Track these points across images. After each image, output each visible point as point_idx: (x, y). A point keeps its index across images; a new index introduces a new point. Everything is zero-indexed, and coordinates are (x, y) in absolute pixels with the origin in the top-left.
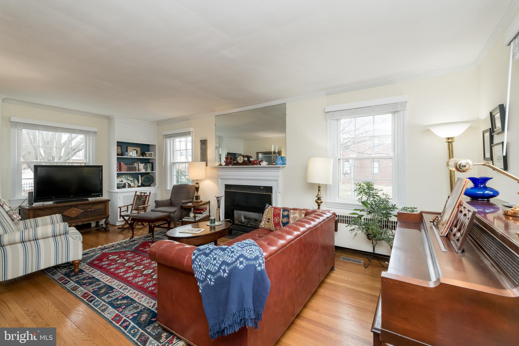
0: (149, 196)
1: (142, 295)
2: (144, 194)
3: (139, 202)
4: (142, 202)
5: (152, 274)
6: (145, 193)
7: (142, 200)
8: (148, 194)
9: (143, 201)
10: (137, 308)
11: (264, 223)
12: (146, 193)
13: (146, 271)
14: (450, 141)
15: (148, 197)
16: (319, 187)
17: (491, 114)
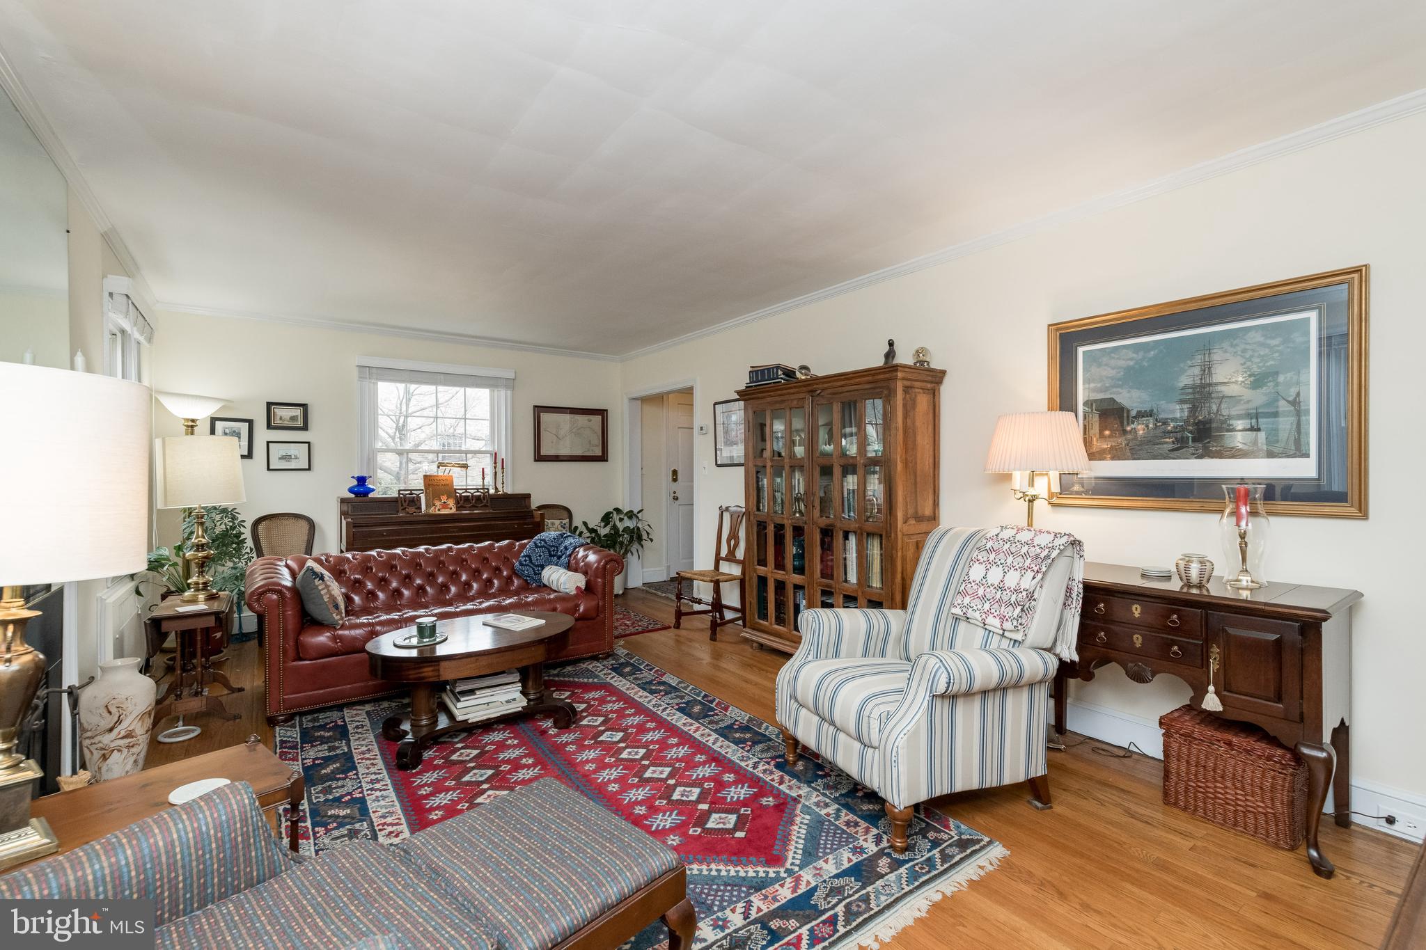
1: (628, 692)
5: (603, 728)
10: (636, 679)
13: (617, 740)
14: (190, 425)
16: (200, 517)
17: (269, 405)
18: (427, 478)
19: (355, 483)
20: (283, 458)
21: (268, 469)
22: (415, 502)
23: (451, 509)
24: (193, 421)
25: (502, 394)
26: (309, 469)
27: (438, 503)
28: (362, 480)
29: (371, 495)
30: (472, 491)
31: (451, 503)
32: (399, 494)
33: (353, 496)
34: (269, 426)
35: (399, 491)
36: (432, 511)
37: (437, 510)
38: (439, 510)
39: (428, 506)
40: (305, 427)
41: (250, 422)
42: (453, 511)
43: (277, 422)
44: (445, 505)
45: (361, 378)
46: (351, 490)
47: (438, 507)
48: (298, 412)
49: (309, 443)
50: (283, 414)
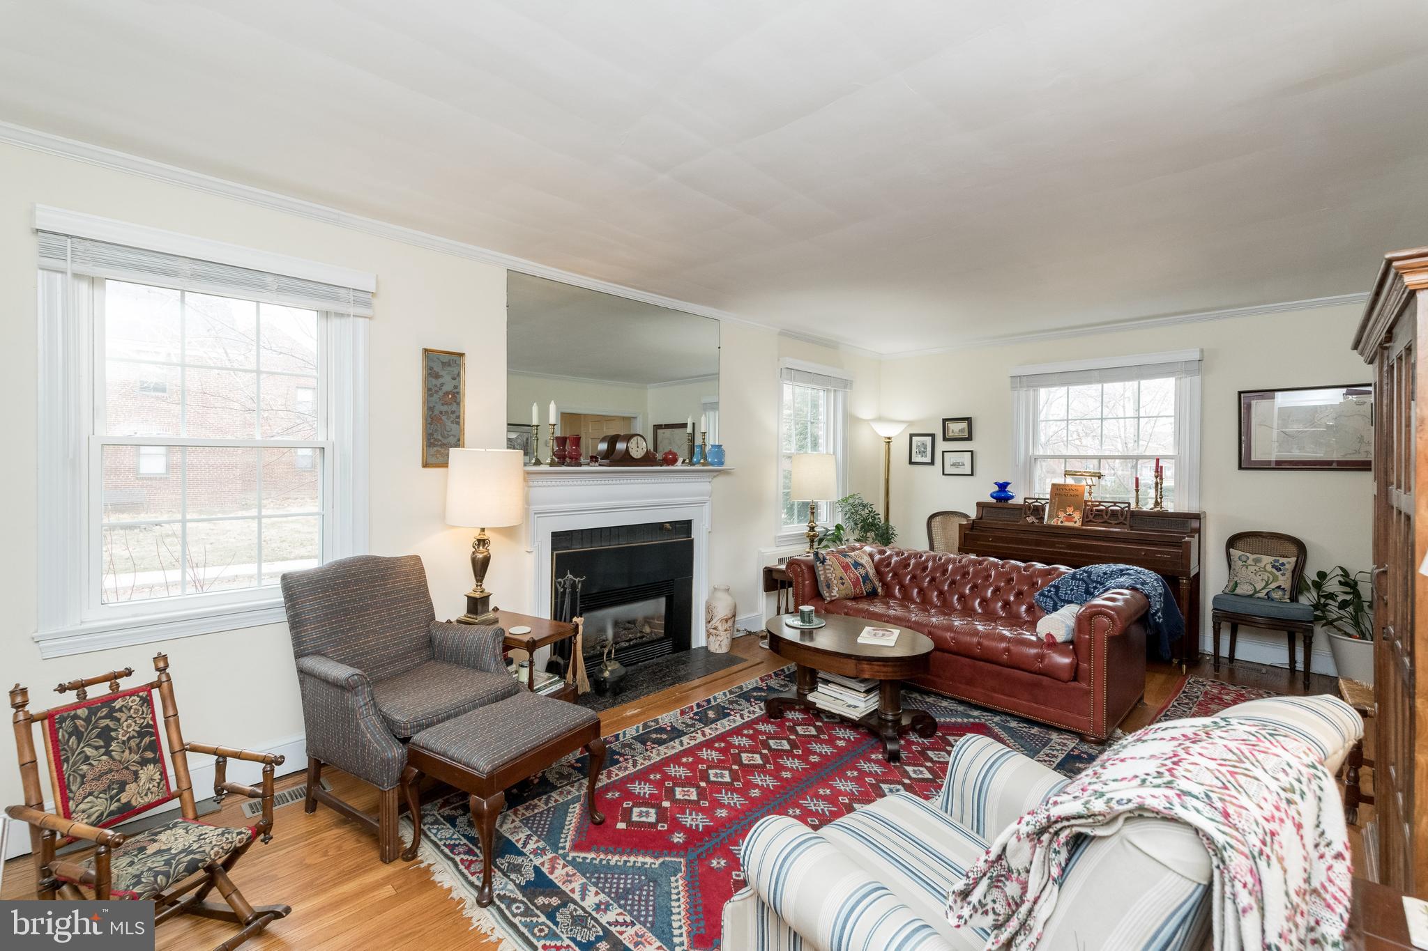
0: (164, 683)
2: (115, 687)
3: (108, 753)
4: (133, 743)
6: (113, 678)
7: (127, 728)
8: (145, 674)
9: (141, 735)
11: (837, 589)
12: (128, 673)
14: (888, 441)
15: (156, 693)
16: (812, 509)
17: (945, 421)
18: (1055, 487)
19: (997, 488)
20: (953, 465)
21: (943, 474)
22: (1038, 511)
23: (1076, 521)
24: (889, 438)
25: (1194, 381)
26: (972, 474)
27: (1062, 515)
28: (1003, 486)
29: (1010, 502)
30: (1107, 505)
31: (1077, 516)
32: (1025, 502)
33: (994, 501)
34: (945, 439)
35: (1025, 499)
36: (1053, 522)
37: (1060, 520)
38: (1062, 522)
39: (1050, 517)
40: (969, 438)
41: (933, 436)
42: (1078, 524)
43: (951, 435)
44: (1069, 518)
45: (1013, 388)
46: (992, 496)
47: (1061, 520)
48: (964, 425)
49: (972, 452)
50: (955, 428)
